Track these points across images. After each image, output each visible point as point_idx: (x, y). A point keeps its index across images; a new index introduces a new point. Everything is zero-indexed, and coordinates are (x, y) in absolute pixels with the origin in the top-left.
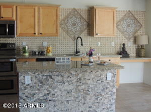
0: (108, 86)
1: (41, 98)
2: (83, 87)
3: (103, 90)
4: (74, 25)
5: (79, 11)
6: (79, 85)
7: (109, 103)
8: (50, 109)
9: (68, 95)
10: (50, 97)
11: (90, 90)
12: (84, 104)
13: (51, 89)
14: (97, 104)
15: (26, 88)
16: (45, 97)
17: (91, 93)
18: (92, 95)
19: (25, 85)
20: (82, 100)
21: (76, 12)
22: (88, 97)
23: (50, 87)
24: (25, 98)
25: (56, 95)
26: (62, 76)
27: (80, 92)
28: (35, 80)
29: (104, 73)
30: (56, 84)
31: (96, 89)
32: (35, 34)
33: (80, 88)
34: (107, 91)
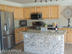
0: (59, 43)
1: (31, 44)
2: (47, 41)
3: (56, 44)
4: (68, 13)
5: (70, 7)
6: (45, 41)
7: (60, 51)
8: (34, 48)
9: (41, 44)
10: (34, 44)
11: (50, 43)
12: (48, 49)
13: (34, 41)
14: (54, 50)
15: (26, 39)
16: (32, 44)
17: (51, 45)
18: (51, 46)
19: (25, 38)
20: (47, 47)
21: (69, 7)
22: (50, 46)
23: (34, 40)
24: (26, 43)
25: (36, 43)
26: (38, 36)
27: (46, 43)
28: (29, 37)
29: (57, 36)
30: (36, 39)
31: (53, 43)
32: (49, 18)
33: (46, 42)
34: (59, 45)
